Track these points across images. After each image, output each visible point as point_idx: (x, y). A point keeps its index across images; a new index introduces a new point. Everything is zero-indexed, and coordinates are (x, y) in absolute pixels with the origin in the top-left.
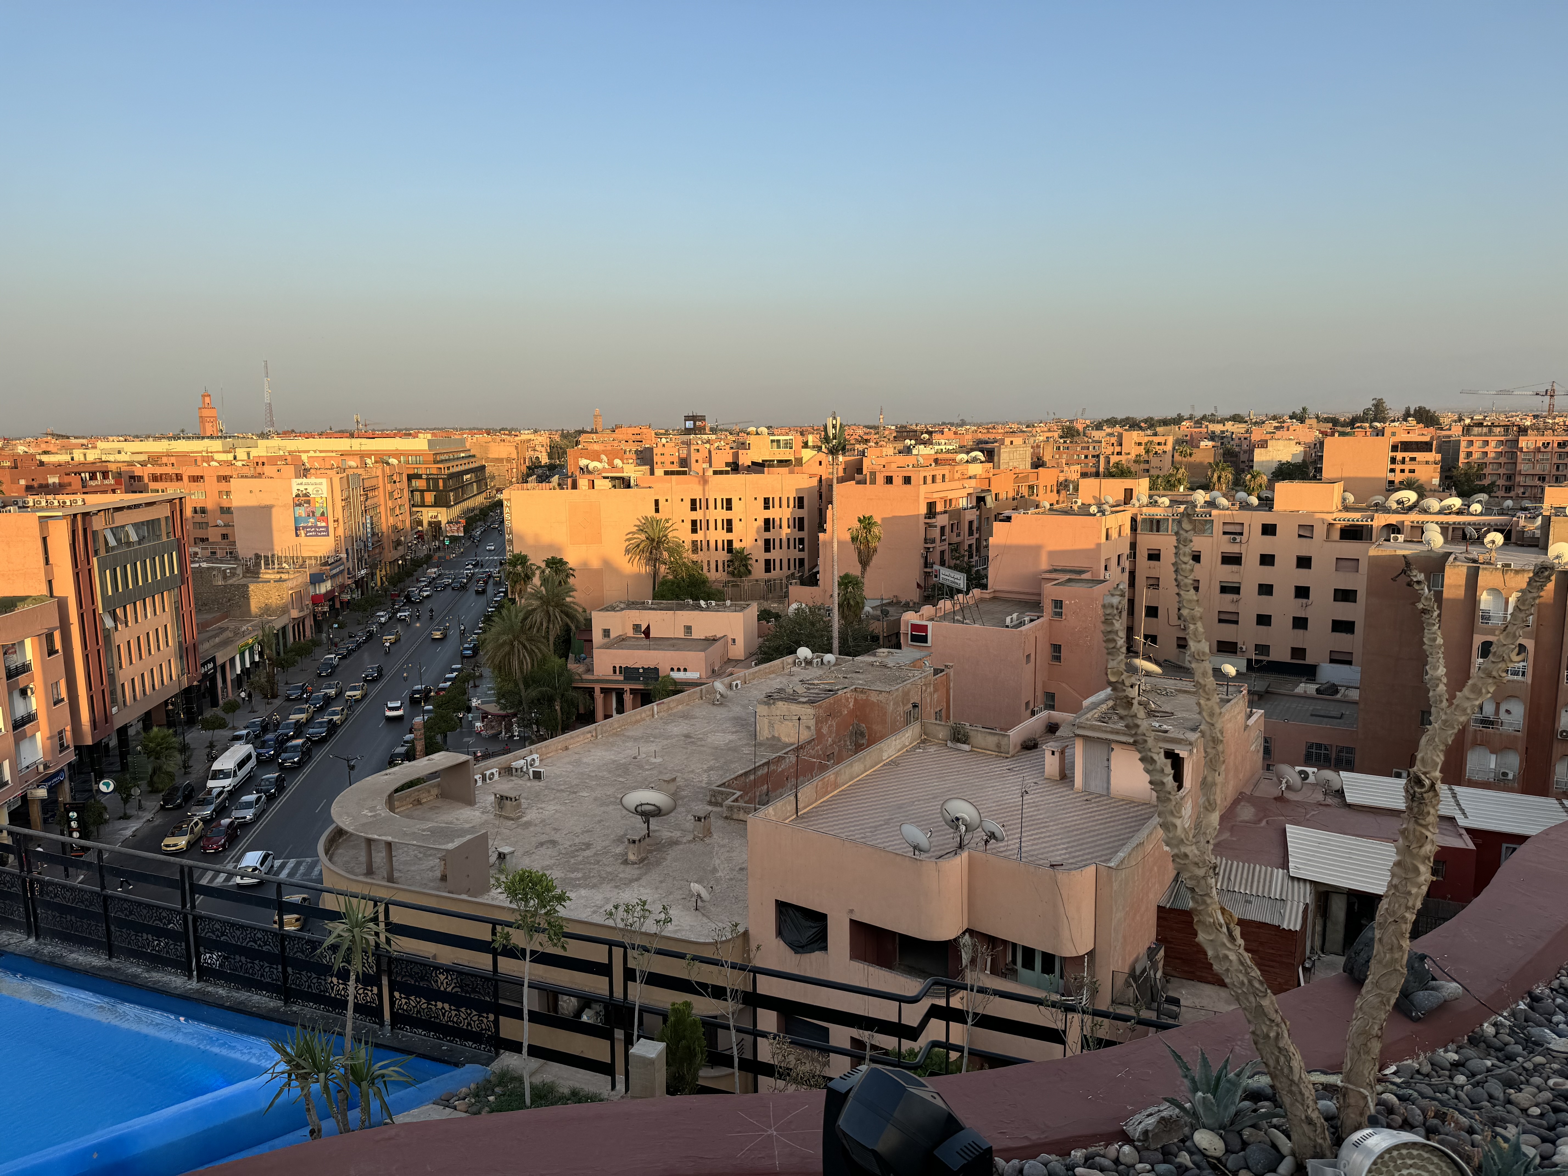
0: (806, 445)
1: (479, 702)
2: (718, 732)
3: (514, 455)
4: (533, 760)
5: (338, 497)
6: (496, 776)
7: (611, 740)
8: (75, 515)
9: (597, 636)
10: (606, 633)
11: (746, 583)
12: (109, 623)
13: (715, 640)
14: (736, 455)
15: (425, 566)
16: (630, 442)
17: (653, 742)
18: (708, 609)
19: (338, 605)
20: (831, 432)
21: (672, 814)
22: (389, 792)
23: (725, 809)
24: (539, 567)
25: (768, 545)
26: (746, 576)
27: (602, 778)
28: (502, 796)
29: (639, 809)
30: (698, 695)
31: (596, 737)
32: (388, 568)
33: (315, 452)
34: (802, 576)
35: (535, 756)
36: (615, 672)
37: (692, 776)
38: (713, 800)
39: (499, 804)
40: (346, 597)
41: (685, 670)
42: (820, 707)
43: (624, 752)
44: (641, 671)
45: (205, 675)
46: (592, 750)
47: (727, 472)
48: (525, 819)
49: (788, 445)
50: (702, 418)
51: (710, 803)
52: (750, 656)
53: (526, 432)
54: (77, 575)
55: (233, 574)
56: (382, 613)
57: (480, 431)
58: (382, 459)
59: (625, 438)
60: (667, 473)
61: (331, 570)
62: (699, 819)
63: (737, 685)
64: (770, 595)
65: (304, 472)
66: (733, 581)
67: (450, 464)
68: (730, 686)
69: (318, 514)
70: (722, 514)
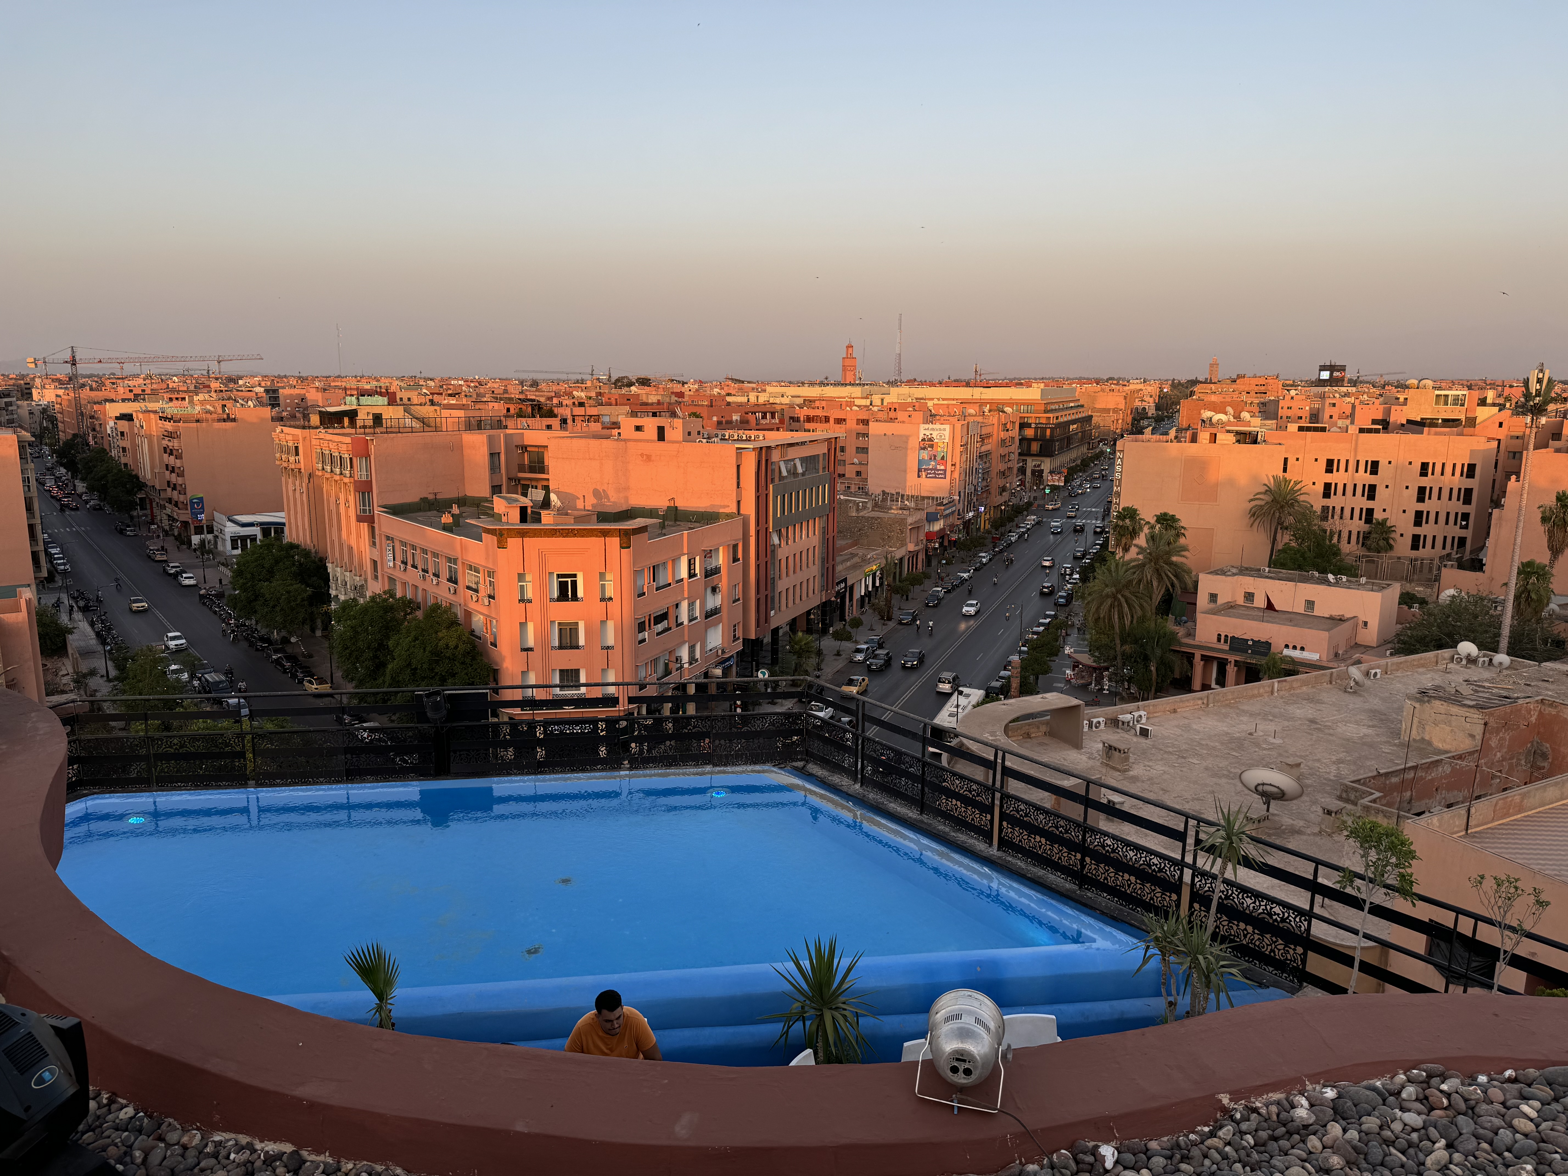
0: (1483, 402)
1: (1072, 650)
2: (1350, 723)
3: (1122, 406)
4: (1140, 716)
5: (958, 443)
6: (1102, 726)
7: (1224, 711)
8: (761, 448)
9: (1202, 600)
10: (1213, 597)
11: (1385, 560)
12: (776, 540)
13: (1341, 620)
14: (1388, 412)
15: (1025, 513)
16: (1253, 394)
17: (1271, 720)
18: (1337, 584)
19: (946, 543)
20: (1534, 387)
21: (1294, 802)
22: (1006, 722)
23: (1360, 808)
24: (1148, 523)
25: (1419, 518)
26: (1386, 551)
27: (1214, 748)
28: (1110, 746)
29: (1260, 788)
30: (1328, 679)
31: (1208, 705)
32: (992, 512)
33: (939, 399)
34: (1462, 557)
35: (1142, 713)
36: (1219, 640)
37: (1317, 765)
38: (1344, 795)
39: (1107, 753)
40: (954, 537)
41: (1302, 649)
42: (1491, 714)
43: (1241, 726)
44: (1250, 643)
45: (838, 592)
46: (1203, 718)
47: (1377, 431)
48: (1131, 773)
49: (1457, 401)
50: (1342, 369)
51: (1340, 798)
52: (1384, 643)
53: (1135, 381)
54: (758, 498)
55: (864, 508)
56: (983, 554)
57: (1089, 381)
58: (998, 407)
59: (1247, 389)
60: (1301, 429)
61: (944, 510)
62: (1329, 813)
63: (1375, 674)
64: (1416, 577)
65: (931, 417)
66: (1368, 556)
67: (1059, 414)
68: (1367, 674)
69: (939, 458)
70: (1364, 478)
